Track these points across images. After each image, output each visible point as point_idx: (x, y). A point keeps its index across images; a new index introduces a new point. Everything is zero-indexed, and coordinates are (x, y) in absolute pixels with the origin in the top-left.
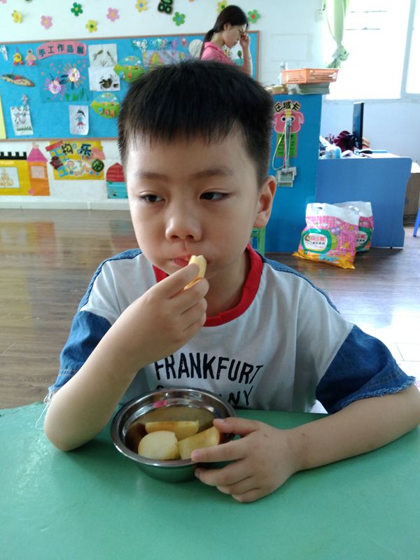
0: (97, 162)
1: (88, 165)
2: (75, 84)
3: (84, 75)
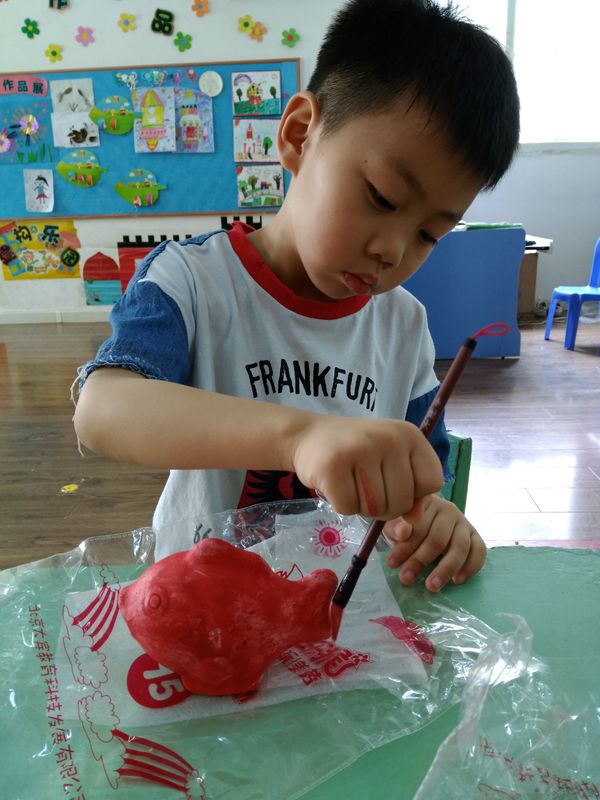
0: (69, 252)
1: (56, 257)
2: (32, 139)
3: (45, 122)
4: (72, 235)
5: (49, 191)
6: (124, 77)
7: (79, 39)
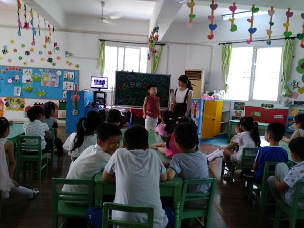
0: (22, 105)
1: (19, 106)
2: (17, 80)
3: (21, 77)
4: (24, 101)
5: (20, 91)
6: (40, 70)
7: (31, 61)
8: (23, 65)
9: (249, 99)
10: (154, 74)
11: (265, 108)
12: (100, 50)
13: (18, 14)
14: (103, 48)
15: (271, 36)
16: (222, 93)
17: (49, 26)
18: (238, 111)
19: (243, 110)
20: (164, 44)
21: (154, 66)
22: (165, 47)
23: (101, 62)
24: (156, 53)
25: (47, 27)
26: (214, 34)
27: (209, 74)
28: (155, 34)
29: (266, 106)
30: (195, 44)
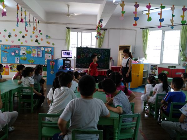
2: (17, 53)
3: (19, 52)
5: (19, 60)
6: (31, 47)
7: (25, 42)
8: (21, 44)
9: (160, 63)
10: (100, 48)
11: (170, 68)
12: (67, 34)
13: (17, 14)
14: (69, 33)
15: (173, 23)
16: (143, 59)
17: (36, 20)
18: (153, 71)
19: (157, 70)
20: (106, 30)
21: (100, 43)
22: (107, 32)
23: (67, 41)
24: (101, 36)
25: (35, 21)
26: (137, 23)
27: (134, 48)
28: (101, 24)
29: (171, 67)
30: (125, 29)
